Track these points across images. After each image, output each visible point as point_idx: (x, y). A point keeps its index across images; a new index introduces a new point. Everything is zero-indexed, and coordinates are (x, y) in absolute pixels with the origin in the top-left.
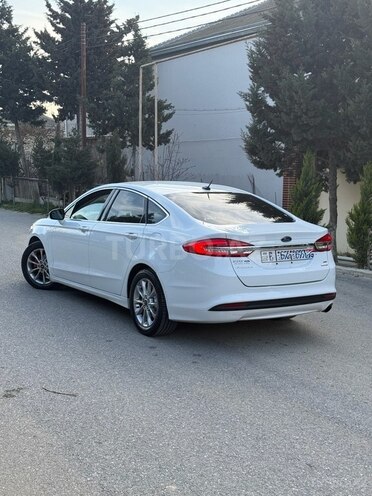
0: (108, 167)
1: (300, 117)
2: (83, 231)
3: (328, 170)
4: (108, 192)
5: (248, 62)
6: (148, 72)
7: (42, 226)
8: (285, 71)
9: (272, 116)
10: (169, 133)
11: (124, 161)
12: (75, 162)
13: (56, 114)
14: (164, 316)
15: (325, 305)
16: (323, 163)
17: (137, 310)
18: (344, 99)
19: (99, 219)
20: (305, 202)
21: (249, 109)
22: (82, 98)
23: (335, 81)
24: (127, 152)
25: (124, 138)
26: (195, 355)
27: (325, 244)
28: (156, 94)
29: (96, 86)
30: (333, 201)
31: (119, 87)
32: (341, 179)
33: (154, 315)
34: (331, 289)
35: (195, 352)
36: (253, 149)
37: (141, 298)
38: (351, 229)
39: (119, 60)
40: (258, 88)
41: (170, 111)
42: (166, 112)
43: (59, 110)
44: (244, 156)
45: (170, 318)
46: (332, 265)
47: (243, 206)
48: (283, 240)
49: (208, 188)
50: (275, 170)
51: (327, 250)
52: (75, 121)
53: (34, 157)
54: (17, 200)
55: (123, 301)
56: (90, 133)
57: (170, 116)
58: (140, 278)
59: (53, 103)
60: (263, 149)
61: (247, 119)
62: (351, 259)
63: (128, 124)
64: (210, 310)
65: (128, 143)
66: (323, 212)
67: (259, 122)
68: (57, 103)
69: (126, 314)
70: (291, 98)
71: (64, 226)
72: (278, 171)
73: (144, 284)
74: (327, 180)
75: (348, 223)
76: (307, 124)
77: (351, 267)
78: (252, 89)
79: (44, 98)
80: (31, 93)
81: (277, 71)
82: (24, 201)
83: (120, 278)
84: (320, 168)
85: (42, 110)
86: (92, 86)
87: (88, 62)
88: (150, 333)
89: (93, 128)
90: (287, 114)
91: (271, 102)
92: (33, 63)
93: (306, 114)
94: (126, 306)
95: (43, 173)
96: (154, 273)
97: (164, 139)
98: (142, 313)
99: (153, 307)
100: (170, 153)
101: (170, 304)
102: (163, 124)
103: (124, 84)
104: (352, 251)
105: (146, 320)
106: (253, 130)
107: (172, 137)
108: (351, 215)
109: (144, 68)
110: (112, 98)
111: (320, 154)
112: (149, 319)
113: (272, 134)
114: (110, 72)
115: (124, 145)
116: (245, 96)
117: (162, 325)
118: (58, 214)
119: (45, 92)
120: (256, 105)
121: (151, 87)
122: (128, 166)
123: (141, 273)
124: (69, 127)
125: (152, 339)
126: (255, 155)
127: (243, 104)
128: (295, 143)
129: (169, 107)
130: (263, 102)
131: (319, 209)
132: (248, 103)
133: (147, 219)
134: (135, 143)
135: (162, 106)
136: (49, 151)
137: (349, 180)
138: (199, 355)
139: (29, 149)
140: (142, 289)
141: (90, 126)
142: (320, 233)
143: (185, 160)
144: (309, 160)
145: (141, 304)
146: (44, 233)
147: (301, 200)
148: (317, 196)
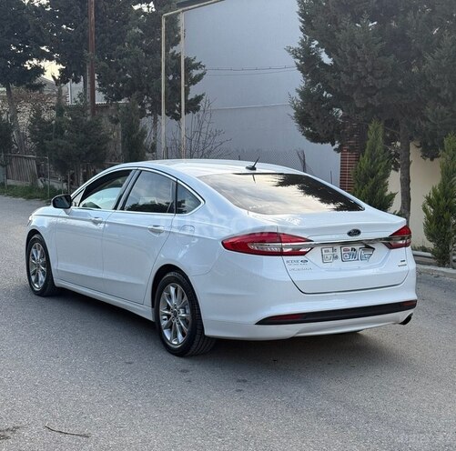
0: (123, 142)
1: (365, 77)
2: (95, 222)
3: (398, 144)
4: (126, 173)
5: (298, 9)
6: (172, 22)
8: (345, 21)
9: (328, 76)
10: (198, 99)
11: (143, 134)
12: (82, 136)
13: (57, 75)
14: (198, 332)
15: (403, 315)
16: (393, 134)
17: (164, 323)
18: (420, 54)
19: (115, 208)
20: (371, 184)
21: (300, 68)
22: (90, 54)
23: (408, 33)
24: (146, 122)
25: (143, 105)
26: (239, 381)
27: (403, 239)
28: (182, 49)
29: (107, 41)
30: (406, 183)
31: (136, 41)
32: (415, 154)
33: (186, 330)
34: (411, 296)
35: (240, 377)
36: (303, 119)
37: (168, 308)
38: (429, 217)
39: (136, 8)
40: (311, 40)
41: (200, 72)
42: (195, 73)
43: (61, 71)
44: (293, 127)
45: (208, 332)
46: (412, 265)
47: (293, 190)
48: (350, 234)
49: (253, 168)
50: (333, 145)
51: (406, 245)
52: (81, 84)
53: (31, 129)
54: (10, 182)
55: (147, 312)
56: (100, 99)
57: (199, 78)
58: (169, 282)
59: (54, 62)
60: (317, 118)
61: (297, 80)
62: (429, 254)
63: (148, 88)
64: (257, 324)
65: (148, 112)
66: (393, 195)
67: (313, 84)
68: (58, 62)
69: (149, 329)
70: (353, 54)
71: (71, 216)
72: (337, 146)
73: (172, 290)
74: (397, 155)
75: (425, 210)
76: (372, 87)
77: (429, 264)
78: (303, 43)
79: (42, 56)
80: (25, 50)
81: (335, 21)
82: (18, 183)
83: (143, 283)
84: (388, 141)
85: (39, 71)
86: (103, 40)
87: (97, 10)
88: (181, 353)
89: (104, 92)
90: (349, 74)
91: (327, 60)
92: (28, 12)
93: (371, 74)
94: (150, 317)
95: (42, 149)
96: (186, 277)
97: (193, 106)
98: (170, 327)
99: (184, 319)
100: (200, 123)
101: (206, 316)
102: (192, 87)
103: (142, 37)
104: (431, 245)
105: (175, 336)
106: (305, 94)
107: (202, 104)
108: (429, 201)
109: (167, 18)
110: (126, 55)
111: (388, 123)
112: (180, 335)
113: (329, 99)
114: (125, 23)
115: (143, 114)
116: (294, 53)
117: (196, 343)
118: (64, 202)
119: (44, 48)
120: (308, 62)
121: (177, 41)
122: (148, 140)
123: (168, 276)
124: (73, 91)
125: (182, 360)
126: (308, 124)
127: (292, 62)
128: (358, 110)
129: (197, 66)
130: (317, 59)
131: (388, 193)
132: (298, 61)
133: (177, 207)
134: (156, 110)
135: (190, 65)
136: (49, 122)
137: (424, 156)
138: (245, 381)
139: (24, 119)
140: (170, 297)
141: (100, 90)
142: (396, 225)
143: (218, 133)
144: (376, 131)
145: (169, 316)
146: (46, 225)
147: (366, 182)
148: (386, 176)
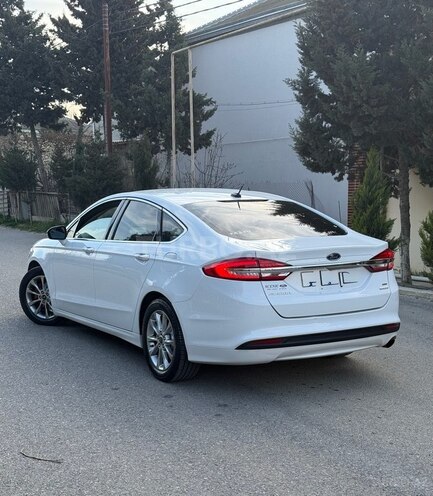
0: (136, 176)
1: (360, 106)
2: (88, 252)
3: (398, 171)
4: (116, 203)
5: (296, 41)
6: (182, 60)
7: (43, 248)
8: (341, 51)
9: (325, 107)
10: (210, 134)
11: (156, 168)
12: (100, 172)
13: (79, 115)
14: (182, 357)
15: (385, 338)
16: (392, 162)
17: (151, 350)
18: (416, 82)
19: (106, 238)
20: (368, 211)
21: (299, 99)
22: (105, 93)
23: (403, 60)
24: (161, 157)
25: (157, 141)
26: (220, 405)
27: (385, 262)
28: (191, 86)
29: (123, 80)
30: (405, 209)
31: (150, 80)
32: (414, 181)
33: (171, 356)
34: (395, 319)
35: (221, 402)
36: (303, 150)
37: (155, 335)
38: (425, 242)
39: (151, 48)
40: (309, 72)
41: (211, 108)
42: (207, 109)
43: (82, 111)
44: (295, 156)
45: (191, 358)
46: (394, 288)
48: (329, 258)
49: (238, 196)
50: (333, 174)
51: (387, 269)
52: (101, 122)
53: (53, 167)
54: (35, 218)
55: (134, 338)
56: (116, 137)
57: (211, 113)
58: (155, 309)
59: (73, 102)
60: (317, 147)
61: (297, 112)
62: (427, 279)
63: (161, 124)
64: (238, 348)
65: (162, 148)
66: (391, 222)
67: (312, 115)
68: (78, 102)
69: (139, 354)
70: (348, 84)
71: (66, 246)
72: (337, 175)
73: (158, 316)
74: (396, 183)
75: (422, 235)
76: (370, 116)
77: (427, 289)
78: (301, 75)
79: (63, 97)
80: (48, 91)
81: (332, 51)
82: (42, 219)
83: (131, 310)
84: (389, 169)
85: (61, 112)
86: (118, 79)
87: (112, 51)
88: (167, 378)
89: (120, 130)
90: (345, 103)
91: (325, 89)
92: (49, 55)
93: (367, 103)
94: (138, 344)
96: (169, 304)
97: (204, 141)
98: (157, 353)
99: (169, 345)
100: (212, 159)
101: (189, 342)
102: (203, 123)
103: (156, 75)
104: (428, 270)
105: (161, 362)
106: (304, 125)
107: (213, 138)
108: (426, 226)
109: (176, 55)
110: (141, 93)
111: (387, 150)
112: (166, 361)
113: (329, 129)
114: (139, 63)
115: (156, 150)
116: (293, 84)
117: (180, 368)
119: (66, 90)
120: (307, 93)
121: (187, 81)
122: (161, 174)
123: (154, 304)
124: (91, 126)
125: (169, 385)
126: (308, 155)
127: (291, 94)
128: (355, 139)
129: (209, 102)
130: (315, 89)
131: (387, 219)
132: (297, 92)
134: (168, 146)
135: (200, 102)
136: (70, 160)
137: (424, 182)
138: (225, 405)
139: (47, 159)
140: (156, 324)
141: (116, 127)
142: (379, 248)
144: (374, 159)
145: (155, 342)
146: (43, 257)
147: (364, 209)
148: (385, 203)
